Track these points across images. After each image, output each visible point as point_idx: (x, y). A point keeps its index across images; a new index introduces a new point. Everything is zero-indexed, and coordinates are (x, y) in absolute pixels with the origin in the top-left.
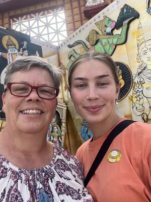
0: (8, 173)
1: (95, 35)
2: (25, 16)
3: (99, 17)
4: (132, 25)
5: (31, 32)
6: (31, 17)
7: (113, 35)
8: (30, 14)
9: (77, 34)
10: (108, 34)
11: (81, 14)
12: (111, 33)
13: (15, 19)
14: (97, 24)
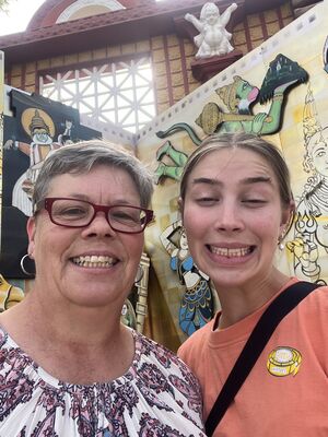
0: (35, 392)
1: (215, 113)
2: (69, 73)
3: (224, 79)
4: (292, 96)
5: (81, 105)
6: (83, 75)
7: (252, 114)
8: (80, 69)
9: (176, 110)
10: (242, 112)
11: (185, 71)
12: (249, 112)
13: (48, 77)
14: (219, 92)
